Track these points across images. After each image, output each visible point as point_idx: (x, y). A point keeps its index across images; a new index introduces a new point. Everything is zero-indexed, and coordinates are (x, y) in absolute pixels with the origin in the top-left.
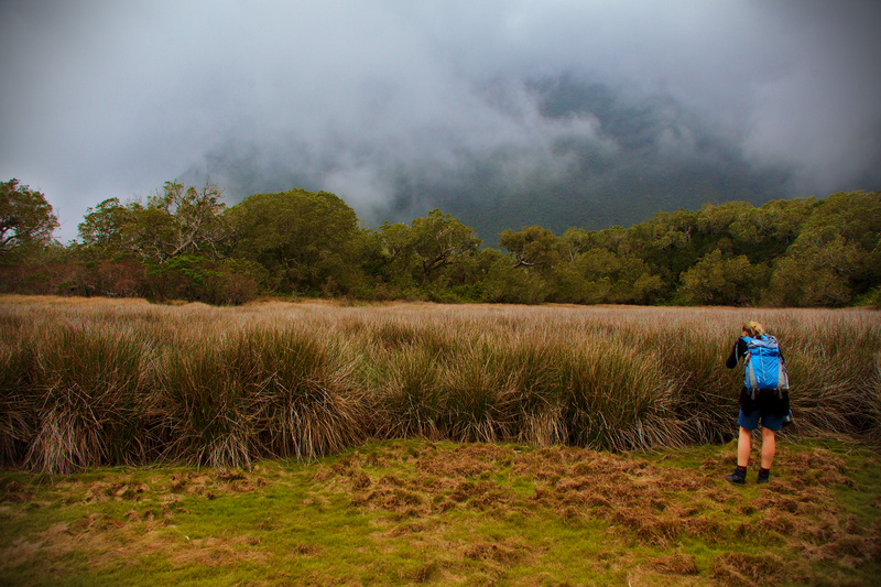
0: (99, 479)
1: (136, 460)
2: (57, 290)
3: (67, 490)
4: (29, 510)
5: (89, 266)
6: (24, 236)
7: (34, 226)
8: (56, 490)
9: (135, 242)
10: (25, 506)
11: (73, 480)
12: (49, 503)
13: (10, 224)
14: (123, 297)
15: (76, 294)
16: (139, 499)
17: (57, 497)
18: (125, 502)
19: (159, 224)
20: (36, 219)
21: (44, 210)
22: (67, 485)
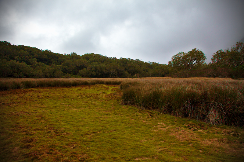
0: (225, 128)
1: (235, 125)
2: (206, 76)
3: (216, 129)
4: (207, 132)
5: (214, 69)
6: (198, 62)
7: (200, 59)
8: (213, 129)
9: (227, 62)
10: (206, 131)
11: (217, 127)
12: (212, 132)
13: (194, 60)
14: (224, 77)
15: (211, 77)
16: (237, 137)
17: (214, 131)
18: (233, 137)
19: (235, 56)
20: (201, 58)
21: (202, 55)
22: (216, 128)
